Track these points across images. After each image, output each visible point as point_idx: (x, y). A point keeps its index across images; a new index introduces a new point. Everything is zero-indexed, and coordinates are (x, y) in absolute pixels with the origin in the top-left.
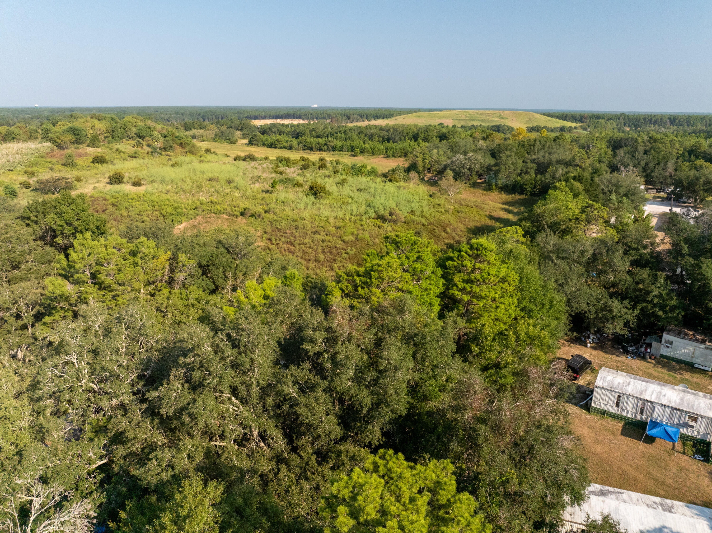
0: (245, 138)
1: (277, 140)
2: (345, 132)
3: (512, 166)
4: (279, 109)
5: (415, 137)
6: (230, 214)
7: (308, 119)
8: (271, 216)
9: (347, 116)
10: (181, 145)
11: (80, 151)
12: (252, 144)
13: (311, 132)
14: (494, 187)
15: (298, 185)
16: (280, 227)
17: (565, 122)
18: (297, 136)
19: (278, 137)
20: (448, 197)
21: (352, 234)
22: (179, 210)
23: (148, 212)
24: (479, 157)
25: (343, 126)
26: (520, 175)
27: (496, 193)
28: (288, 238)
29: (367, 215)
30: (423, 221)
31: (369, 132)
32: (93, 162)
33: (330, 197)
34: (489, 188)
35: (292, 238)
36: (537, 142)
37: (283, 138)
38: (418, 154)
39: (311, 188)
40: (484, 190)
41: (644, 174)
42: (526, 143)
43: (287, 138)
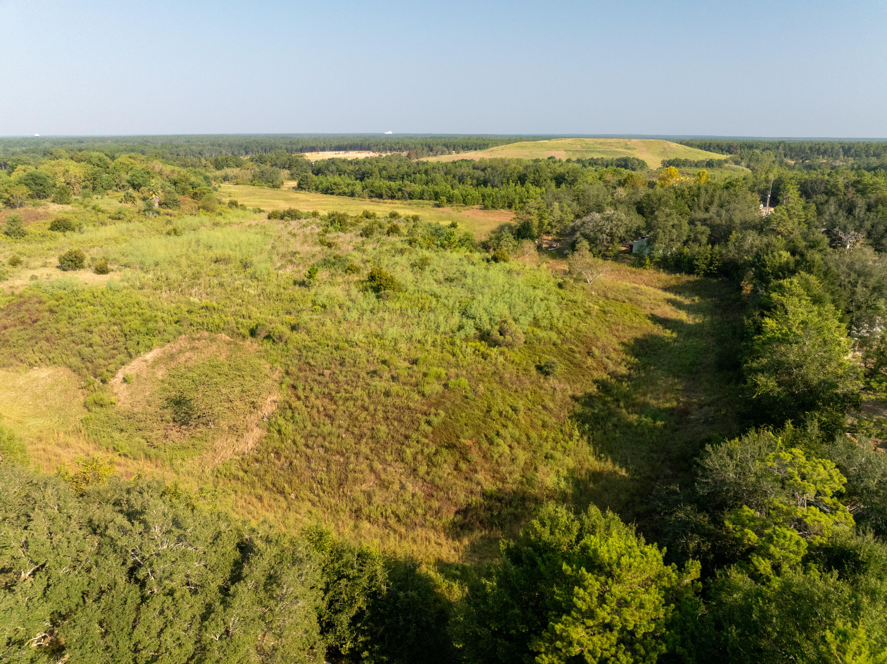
0: (294, 179)
1: (335, 184)
2: (426, 172)
3: (674, 231)
4: (343, 137)
5: (522, 179)
6: (233, 333)
7: (379, 150)
8: (299, 337)
9: (429, 147)
10: (195, 196)
11: (40, 210)
12: (302, 188)
13: (380, 171)
14: (648, 261)
15: (351, 269)
16: (312, 363)
17: (709, 153)
18: (362, 176)
19: (337, 179)
20: (585, 285)
21: (438, 377)
22: (151, 325)
23: (103, 327)
24: (623, 217)
25: (424, 163)
26: (685, 243)
27: (652, 271)
28: (326, 386)
29: (462, 333)
30: (554, 336)
31: (459, 171)
32: (51, 229)
33: (401, 295)
34: (639, 263)
35: (332, 386)
36: (703, 191)
37: (343, 181)
38: (532, 210)
39: (372, 278)
40: (633, 265)
41: (871, 241)
42: (687, 193)
43: (348, 181)
